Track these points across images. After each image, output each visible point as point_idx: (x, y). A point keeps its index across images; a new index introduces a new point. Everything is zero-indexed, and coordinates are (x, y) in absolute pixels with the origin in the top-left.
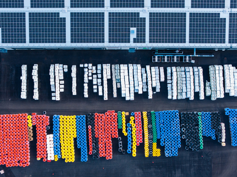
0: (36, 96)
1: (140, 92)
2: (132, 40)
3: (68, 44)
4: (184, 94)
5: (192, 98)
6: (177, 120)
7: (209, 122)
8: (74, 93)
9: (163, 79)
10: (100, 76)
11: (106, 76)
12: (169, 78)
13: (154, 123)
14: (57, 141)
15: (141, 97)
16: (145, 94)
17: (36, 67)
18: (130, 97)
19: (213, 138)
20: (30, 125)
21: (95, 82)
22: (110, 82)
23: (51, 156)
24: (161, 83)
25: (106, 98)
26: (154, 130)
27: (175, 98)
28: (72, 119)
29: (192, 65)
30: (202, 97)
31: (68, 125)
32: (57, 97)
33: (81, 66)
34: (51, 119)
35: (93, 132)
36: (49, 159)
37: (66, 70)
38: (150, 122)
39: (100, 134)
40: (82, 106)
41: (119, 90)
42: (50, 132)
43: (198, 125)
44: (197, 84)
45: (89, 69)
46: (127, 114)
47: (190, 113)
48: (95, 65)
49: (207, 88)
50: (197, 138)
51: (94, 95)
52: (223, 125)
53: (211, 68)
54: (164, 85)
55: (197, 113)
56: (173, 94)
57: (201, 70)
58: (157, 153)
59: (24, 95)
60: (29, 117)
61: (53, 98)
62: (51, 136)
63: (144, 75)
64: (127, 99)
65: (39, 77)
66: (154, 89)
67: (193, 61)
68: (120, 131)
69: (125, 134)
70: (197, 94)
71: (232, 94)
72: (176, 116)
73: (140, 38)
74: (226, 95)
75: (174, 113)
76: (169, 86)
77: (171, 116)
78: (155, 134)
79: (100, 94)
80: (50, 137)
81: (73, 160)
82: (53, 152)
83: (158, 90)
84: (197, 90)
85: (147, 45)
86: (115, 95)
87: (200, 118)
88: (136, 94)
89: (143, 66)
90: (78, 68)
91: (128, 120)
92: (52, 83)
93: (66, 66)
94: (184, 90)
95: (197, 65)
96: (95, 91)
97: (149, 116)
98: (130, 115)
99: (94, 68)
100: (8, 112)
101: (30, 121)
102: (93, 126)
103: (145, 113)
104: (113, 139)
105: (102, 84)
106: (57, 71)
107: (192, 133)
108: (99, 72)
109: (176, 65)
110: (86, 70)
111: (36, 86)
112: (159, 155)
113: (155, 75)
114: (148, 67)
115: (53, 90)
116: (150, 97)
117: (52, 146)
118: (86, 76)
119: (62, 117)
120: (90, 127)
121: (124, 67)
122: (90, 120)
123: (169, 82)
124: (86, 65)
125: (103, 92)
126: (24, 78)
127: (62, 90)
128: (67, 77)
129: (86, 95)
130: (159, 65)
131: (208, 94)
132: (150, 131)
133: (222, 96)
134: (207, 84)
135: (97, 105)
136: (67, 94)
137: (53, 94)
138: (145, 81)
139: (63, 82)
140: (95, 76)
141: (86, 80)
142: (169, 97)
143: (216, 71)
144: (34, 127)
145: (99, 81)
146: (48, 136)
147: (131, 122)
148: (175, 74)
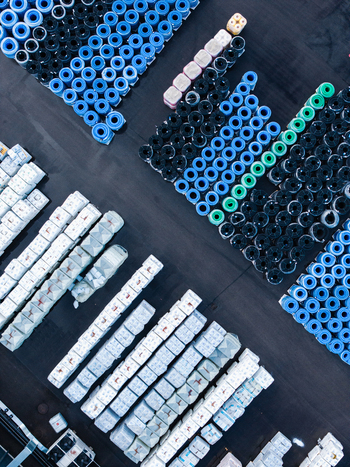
5: (190, 300)
6: (323, 275)
30: (152, 267)
43: (262, 181)
44: (123, 337)
47: (251, 253)
49: (98, 280)
52: (172, 96)
55: (226, 229)
67: (58, 423)
70: (160, 295)
72: (311, 294)
74: (53, 189)
75: (308, 311)
77: (328, 309)
87: (232, 203)
94: (191, 358)
123: (214, 436)
133: (76, 200)
134: (83, 294)
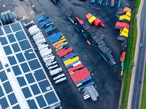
2: (33, 52)
3: (42, 68)
4: (43, 37)
6: (51, 36)
7: (48, 28)
10: (48, 61)
14: (74, 63)
15: (49, 48)
19: (52, 26)
20: (73, 72)
21: (51, 61)
23: (80, 63)
28: (65, 62)
31: (67, 62)
34: (68, 68)
35: (66, 55)
36: (81, 63)
38: (55, 42)
39: (66, 53)
40: (60, 62)
42: (72, 67)
43: (50, 31)
45: (47, 64)
50: (54, 29)
51: (55, 60)
58: (63, 37)
60: (71, 74)
61: (62, 70)
68: (62, 49)
69: (62, 47)
71: (37, 27)
80: (74, 65)
81: (78, 57)
82: (78, 63)
84: (40, 35)
85: (33, 49)
87: (48, 31)
89: (39, 51)
93: (50, 71)
95: (32, 38)
96: (53, 60)
101: (72, 73)
103: (53, 45)
104: (65, 49)
106: (53, 73)
107: (53, 31)
109: (35, 43)
112: (64, 36)
113: (40, 47)
117: (76, 64)
119: (66, 65)
120: (65, 57)
122: (63, 57)
125: (53, 57)
127: (58, 68)
128: (52, 69)
129: (56, 62)
130: (37, 47)
132: (58, 41)
135: (58, 58)
137: (60, 71)
141: (51, 64)
142: (45, 41)
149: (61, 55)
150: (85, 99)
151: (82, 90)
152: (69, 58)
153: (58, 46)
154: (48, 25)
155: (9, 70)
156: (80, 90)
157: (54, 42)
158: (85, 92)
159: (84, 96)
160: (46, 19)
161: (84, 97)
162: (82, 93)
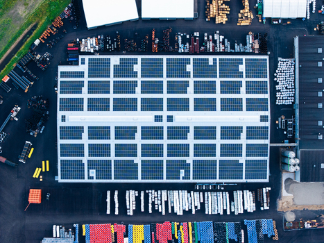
0: (117, 213)
1: (187, 210)
2: (181, 178)
3: (140, 180)
4: (216, 211)
5: (222, 213)
6: (211, 228)
7: (233, 229)
8: (143, 210)
9: (202, 201)
10: (159, 199)
11: (164, 198)
12: (206, 199)
13: (196, 230)
15: (187, 213)
16: (190, 211)
17: (116, 193)
18: (180, 213)
19: (236, 240)
20: (113, 232)
21: (156, 203)
22: (166, 202)
24: (201, 203)
25: (164, 213)
26: (196, 235)
27: (210, 213)
28: (141, 227)
29: (222, 191)
30: (228, 213)
31: (138, 231)
32: (131, 213)
33: (147, 192)
34: (127, 227)
35: (155, 236)
37: (137, 195)
38: (193, 230)
39: (160, 237)
40: (147, 218)
41: (173, 208)
42: (126, 236)
43: (225, 231)
44: (225, 204)
45: (152, 194)
46: (178, 224)
47: (220, 223)
48: (156, 191)
49: (232, 207)
50: (225, 240)
51: (155, 211)
52: (242, 231)
53: (235, 193)
54: (203, 205)
55: (225, 223)
56: (208, 211)
57: (228, 195)
59: (108, 212)
60: (112, 226)
61: (128, 214)
62: (127, 239)
63: (190, 199)
64: (178, 214)
65: (118, 199)
66: (196, 207)
67: (223, 188)
68: (173, 235)
69: (177, 237)
70: (225, 211)
71: (249, 211)
72: (211, 225)
73: (187, 176)
74: (245, 211)
75: (209, 223)
76: (206, 205)
77: (208, 226)
78: (196, 237)
79: (160, 210)
83: (199, 208)
84: (225, 208)
85: (191, 180)
86: (170, 211)
87: (227, 226)
88: (184, 211)
89: (189, 192)
90: (145, 193)
91: (178, 228)
92: (128, 204)
93: (137, 192)
94: (216, 208)
95: (225, 191)
96: (157, 208)
97: (193, 225)
98: (180, 225)
99: (156, 193)
100: (98, 222)
101: (112, 229)
102: (155, 232)
103: (190, 224)
104: (168, 241)
105: (161, 204)
106: (131, 196)
107: (222, 237)
108: (159, 196)
109: (211, 191)
110: (150, 195)
111: (117, 205)
113: (197, 198)
114: (192, 192)
115: (128, 207)
116: (194, 212)
118: (150, 198)
119: (134, 226)
120: (153, 233)
121: (176, 193)
122: (153, 229)
123: (206, 202)
124: (150, 191)
125: (162, 209)
126: (108, 200)
127: (134, 208)
128: (138, 199)
129: (150, 211)
130: (199, 191)
131: (233, 210)
132: (193, 235)
133: (242, 212)
134: (232, 203)
135: (158, 218)
136: (137, 211)
137: (128, 211)
138: (190, 202)
139: (134, 203)
140: (156, 199)
141: (150, 201)
142: (207, 213)
143: (238, 195)
144: (115, 233)
145: (159, 202)
146: (125, 239)
147: (181, 229)
148: (210, 197)
149: (161, 227)
150: (54, 226)
151: (74, 229)
152: (146, 237)
153: (182, 232)
154: (243, 233)
155: (158, 119)
156: (75, 225)
157: (195, 227)
158: (66, 233)
159: (60, 228)
160: (258, 235)
161: (58, 227)
162: (68, 227)
